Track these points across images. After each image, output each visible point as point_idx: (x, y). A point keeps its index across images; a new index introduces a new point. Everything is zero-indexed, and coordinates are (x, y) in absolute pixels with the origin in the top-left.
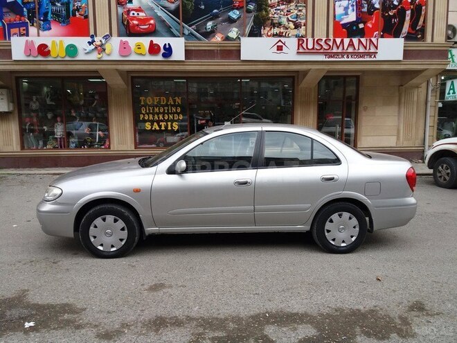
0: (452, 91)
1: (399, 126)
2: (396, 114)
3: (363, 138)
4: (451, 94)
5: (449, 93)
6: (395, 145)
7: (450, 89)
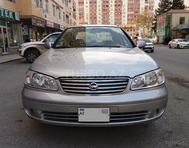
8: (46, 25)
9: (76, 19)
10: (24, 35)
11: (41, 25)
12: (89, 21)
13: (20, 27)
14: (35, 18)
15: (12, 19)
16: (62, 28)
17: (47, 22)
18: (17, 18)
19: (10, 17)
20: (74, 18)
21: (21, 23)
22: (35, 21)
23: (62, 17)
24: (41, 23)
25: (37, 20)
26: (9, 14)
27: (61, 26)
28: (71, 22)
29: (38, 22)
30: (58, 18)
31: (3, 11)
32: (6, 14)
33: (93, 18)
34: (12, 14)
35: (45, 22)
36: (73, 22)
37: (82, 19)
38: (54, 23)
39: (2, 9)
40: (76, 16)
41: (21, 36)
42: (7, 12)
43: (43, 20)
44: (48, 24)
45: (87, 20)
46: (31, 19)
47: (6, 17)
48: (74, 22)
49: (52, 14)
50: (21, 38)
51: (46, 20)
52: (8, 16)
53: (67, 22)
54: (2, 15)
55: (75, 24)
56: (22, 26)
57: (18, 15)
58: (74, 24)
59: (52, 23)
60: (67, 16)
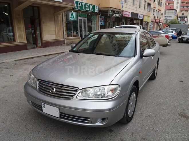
0: (72, 17)
1: (55, 30)
2: (54, 25)
3: (44, 36)
4: (72, 18)
5: (71, 18)
6: (55, 39)
7: (71, 16)
8: (123, 15)
9: (161, 6)
10: (101, 25)
11: (117, 15)
12: (179, 6)
13: (99, 18)
14: (112, 9)
15: (92, 11)
16: (141, 17)
17: (124, 12)
18: (96, 11)
19: (90, 10)
20: (159, 5)
21: (99, 15)
22: (111, 12)
23: (142, 5)
24: (117, 14)
25: (113, 11)
26: (89, 8)
27: (139, 15)
28: (154, 10)
29: (114, 13)
30: (138, 7)
31: (84, 5)
32: (87, 8)
33: (185, 3)
34: (92, 7)
35: (122, 12)
36: (156, 9)
37: (171, 4)
38: (132, 13)
39: (84, 4)
40: (161, 2)
41: (99, 26)
42: (88, 5)
43: (120, 11)
44: (124, 14)
45: (177, 5)
46: (108, 10)
47: (87, 10)
48: (159, 10)
49: (131, 4)
50: (98, 28)
51: (123, 11)
52: (88, 9)
53: (148, 10)
54: (84, 9)
55: (160, 11)
56: (100, 17)
57: (98, 7)
58: (158, 12)
59: (129, 12)
60: (149, 4)
